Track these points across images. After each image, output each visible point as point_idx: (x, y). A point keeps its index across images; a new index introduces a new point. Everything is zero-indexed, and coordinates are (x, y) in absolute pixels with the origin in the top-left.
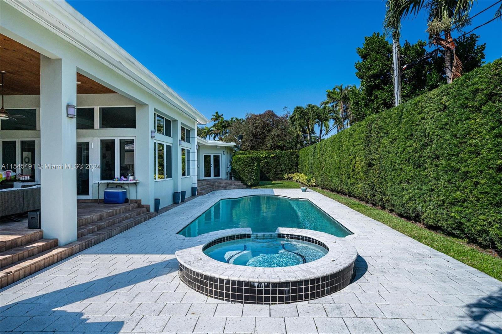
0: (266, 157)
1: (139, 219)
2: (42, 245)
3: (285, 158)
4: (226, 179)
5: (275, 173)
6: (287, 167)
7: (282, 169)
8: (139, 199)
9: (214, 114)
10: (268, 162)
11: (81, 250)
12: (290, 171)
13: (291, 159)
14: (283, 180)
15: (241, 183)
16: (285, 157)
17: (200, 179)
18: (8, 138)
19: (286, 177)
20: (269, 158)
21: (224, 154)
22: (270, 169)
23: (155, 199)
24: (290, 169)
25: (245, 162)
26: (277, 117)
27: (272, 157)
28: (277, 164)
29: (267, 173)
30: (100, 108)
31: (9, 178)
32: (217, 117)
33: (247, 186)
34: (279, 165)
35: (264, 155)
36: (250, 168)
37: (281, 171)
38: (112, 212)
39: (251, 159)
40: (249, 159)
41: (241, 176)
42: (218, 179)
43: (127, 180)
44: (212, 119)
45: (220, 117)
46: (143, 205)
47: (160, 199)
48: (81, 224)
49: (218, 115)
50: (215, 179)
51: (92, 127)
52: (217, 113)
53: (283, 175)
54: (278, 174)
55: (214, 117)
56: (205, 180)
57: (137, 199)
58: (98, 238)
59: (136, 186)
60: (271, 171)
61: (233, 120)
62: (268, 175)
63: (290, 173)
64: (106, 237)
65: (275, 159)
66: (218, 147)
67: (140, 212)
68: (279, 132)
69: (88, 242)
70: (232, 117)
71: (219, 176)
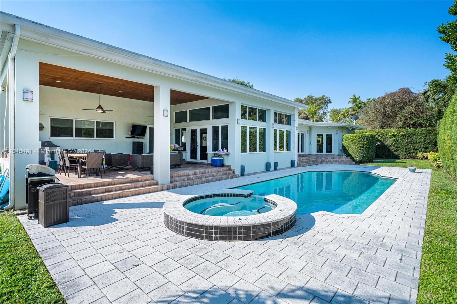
0: (394, 135)
1: (220, 177)
2: (148, 183)
3: (419, 136)
4: (337, 155)
5: (406, 152)
6: (422, 146)
7: (415, 148)
8: (230, 165)
9: (351, 97)
10: (397, 140)
11: (168, 189)
12: (426, 149)
13: (428, 137)
14: (417, 159)
15: (351, 159)
16: (419, 134)
17: (313, 154)
18: (177, 127)
19: (419, 155)
20: (398, 136)
21: (336, 133)
22: (400, 147)
23: (241, 166)
24: (426, 148)
25: (354, 140)
26: (412, 93)
27: (401, 135)
28: (409, 142)
29: (395, 151)
30: (213, 107)
31: (175, 148)
32: (355, 100)
33: (355, 162)
34: (412, 144)
35: (392, 133)
36: (359, 146)
37: (413, 150)
38: (205, 171)
39: (361, 137)
40: (359, 137)
41: (350, 153)
42: (330, 155)
43: (223, 152)
44: (349, 102)
45: (357, 99)
46: (232, 169)
47: (245, 166)
48: (180, 175)
49: (355, 97)
50: (327, 155)
51: (209, 119)
52: (354, 96)
53: (416, 154)
54: (410, 153)
55: (352, 100)
56: (317, 155)
57: (229, 165)
58: (182, 184)
59: (228, 156)
60: (400, 149)
61: (370, 100)
62: (396, 153)
63: (426, 152)
64: (189, 185)
65: (406, 137)
66: (329, 128)
67: (226, 173)
68: (413, 109)
69: (174, 185)
70: (368, 98)
71: (331, 152)
